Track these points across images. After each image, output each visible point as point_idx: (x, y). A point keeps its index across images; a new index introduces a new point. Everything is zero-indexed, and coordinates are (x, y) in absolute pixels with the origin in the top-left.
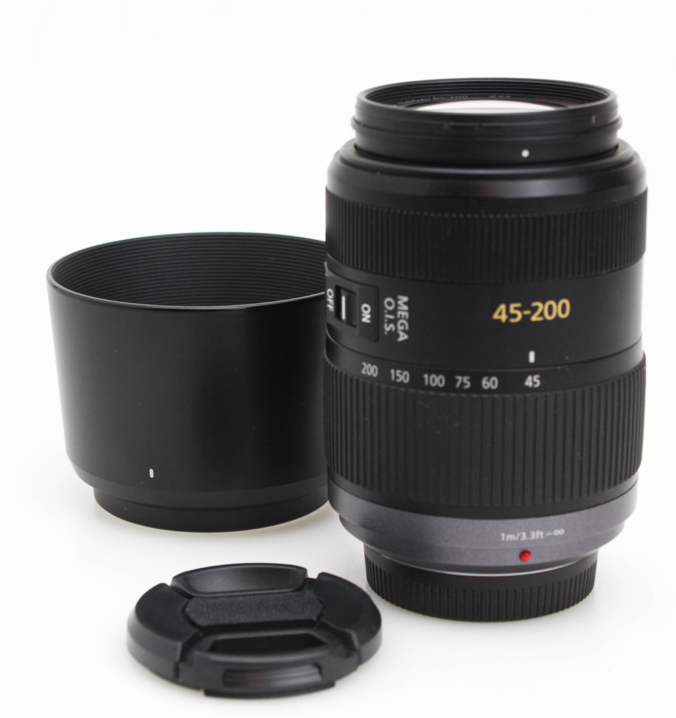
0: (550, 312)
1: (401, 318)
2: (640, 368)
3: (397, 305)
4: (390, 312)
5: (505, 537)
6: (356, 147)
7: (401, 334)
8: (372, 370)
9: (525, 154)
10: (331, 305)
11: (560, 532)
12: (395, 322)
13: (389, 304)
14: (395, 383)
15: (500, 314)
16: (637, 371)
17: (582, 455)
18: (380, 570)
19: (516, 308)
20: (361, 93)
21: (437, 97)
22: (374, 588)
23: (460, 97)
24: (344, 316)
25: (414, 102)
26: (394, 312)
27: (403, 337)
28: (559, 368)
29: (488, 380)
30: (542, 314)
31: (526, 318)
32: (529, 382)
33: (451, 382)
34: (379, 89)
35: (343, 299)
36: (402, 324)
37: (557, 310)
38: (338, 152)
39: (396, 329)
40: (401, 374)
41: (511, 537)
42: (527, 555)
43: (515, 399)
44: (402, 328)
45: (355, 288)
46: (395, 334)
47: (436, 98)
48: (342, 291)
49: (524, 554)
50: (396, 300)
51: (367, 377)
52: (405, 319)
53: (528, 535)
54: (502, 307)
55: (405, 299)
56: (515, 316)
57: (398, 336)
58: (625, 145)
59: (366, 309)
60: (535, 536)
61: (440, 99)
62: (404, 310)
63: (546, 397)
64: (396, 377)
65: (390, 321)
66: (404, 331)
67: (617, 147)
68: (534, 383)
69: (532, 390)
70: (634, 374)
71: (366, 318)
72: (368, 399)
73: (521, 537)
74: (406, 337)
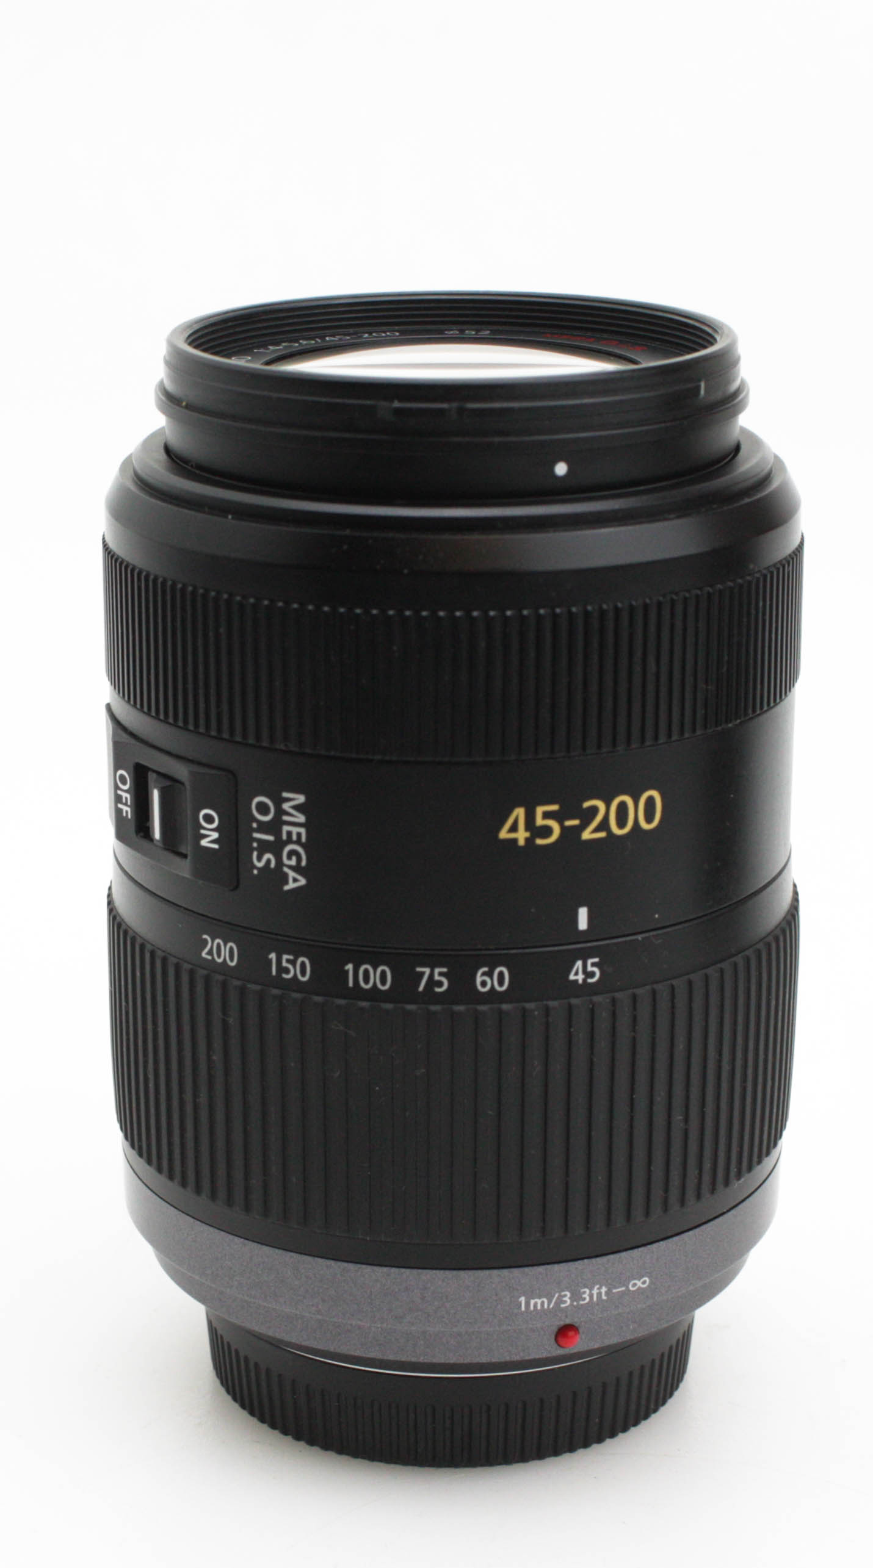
0: (622, 822)
1: (289, 841)
2: (789, 924)
3: (280, 812)
4: (263, 827)
5: (528, 1304)
6: (168, 450)
7: (292, 874)
8: (225, 952)
9: (561, 469)
10: (126, 804)
11: (641, 1283)
12: (276, 848)
13: (263, 809)
14: (279, 983)
15: (514, 828)
16: (784, 931)
17: (686, 1120)
18: (246, 1359)
19: (547, 815)
20: (175, 331)
21: (334, 336)
22: (231, 1389)
23: (383, 335)
24: (157, 835)
25: (285, 347)
26: (274, 827)
27: (295, 882)
28: (639, 937)
29: (490, 974)
30: (604, 825)
31: (570, 835)
32: (577, 976)
33: (405, 979)
34: (212, 320)
35: (156, 795)
36: (291, 853)
37: (636, 813)
38: (127, 462)
39: (280, 863)
40: (293, 962)
41: (538, 1303)
42: (571, 1334)
43: (547, 1011)
44: (293, 862)
45: (181, 771)
46: (277, 876)
47: (333, 339)
48: (152, 777)
49: (565, 1332)
50: (279, 801)
51: (213, 967)
52: (298, 842)
53: (576, 1296)
54: (520, 813)
55: (301, 799)
56: (546, 831)
57: (285, 879)
58: (756, 442)
59: (209, 819)
60: (591, 1296)
61: (340, 339)
62: (295, 824)
63: (614, 1001)
64: (282, 970)
65: (264, 847)
66: (297, 869)
67: (737, 448)
68: (590, 975)
69: (585, 989)
70: (777, 939)
71: (210, 839)
72: (217, 1013)
73: (560, 1301)
74: (303, 881)
